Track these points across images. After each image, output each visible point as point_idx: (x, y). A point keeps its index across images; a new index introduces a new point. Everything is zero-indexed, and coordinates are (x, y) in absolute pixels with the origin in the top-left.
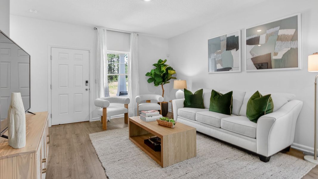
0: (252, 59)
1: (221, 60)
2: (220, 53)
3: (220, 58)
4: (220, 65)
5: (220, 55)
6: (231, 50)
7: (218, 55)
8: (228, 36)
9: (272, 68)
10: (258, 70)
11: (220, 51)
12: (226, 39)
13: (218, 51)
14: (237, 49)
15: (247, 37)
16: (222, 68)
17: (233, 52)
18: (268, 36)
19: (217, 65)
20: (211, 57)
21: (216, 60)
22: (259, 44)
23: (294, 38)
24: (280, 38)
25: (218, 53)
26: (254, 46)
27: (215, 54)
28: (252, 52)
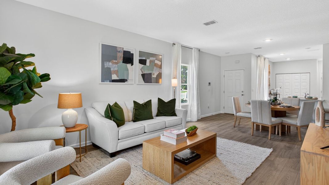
0: (142, 75)
1: (117, 71)
2: (117, 63)
3: (116, 69)
4: (116, 76)
5: (116, 66)
6: (127, 63)
7: (114, 65)
8: (125, 50)
9: (151, 83)
10: (145, 83)
11: (116, 61)
12: (123, 52)
13: (114, 61)
14: (132, 64)
15: (139, 57)
16: (118, 79)
17: (129, 65)
18: (151, 62)
19: (112, 75)
20: (104, 65)
21: (112, 69)
22: (146, 65)
23: (160, 67)
24: (156, 65)
25: (114, 63)
26: (143, 65)
27: (110, 64)
28: (142, 70)
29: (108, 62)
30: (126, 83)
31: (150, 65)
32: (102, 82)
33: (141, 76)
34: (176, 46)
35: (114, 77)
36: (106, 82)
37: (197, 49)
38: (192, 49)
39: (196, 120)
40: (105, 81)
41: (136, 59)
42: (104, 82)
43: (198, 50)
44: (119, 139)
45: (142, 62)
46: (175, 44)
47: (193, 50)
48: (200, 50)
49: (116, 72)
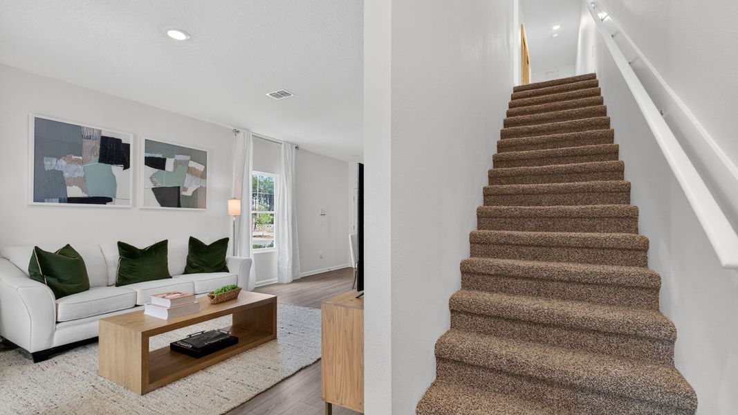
0: (153, 189)
1: (84, 179)
2: (81, 162)
3: (79, 174)
4: (80, 190)
5: (80, 167)
6: (112, 164)
7: (75, 167)
8: (104, 134)
9: (180, 207)
10: (164, 208)
11: (81, 158)
12: (100, 138)
13: (74, 157)
14: (127, 166)
15: (146, 152)
16: (85, 195)
17: (117, 169)
18: (176, 163)
19: (68, 188)
20: (44, 165)
21: (66, 175)
22: (164, 169)
23: (203, 175)
24: (191, 171)
25: (73, 160)
26: (157, 170)
27: (62, 162)
28: (155, 179)
29: (55, 159)
30: (108, 205)
31: (174, 170)
32: (34, 201)
33: (152, 191)
34: (240, 136)
35: (74, 191)
36: (48, 202)
37: (292, 144)
38: (281, 144)
39: (290, 280)
40: (46, 200)
41: (138, 156)
42: (44, 202)
43: (294, 146)
44: (57, 322)
45: (156, 163)
46: (238, 132)
47: (283, 145)
48: (300, 147)
49: (81, 182)
